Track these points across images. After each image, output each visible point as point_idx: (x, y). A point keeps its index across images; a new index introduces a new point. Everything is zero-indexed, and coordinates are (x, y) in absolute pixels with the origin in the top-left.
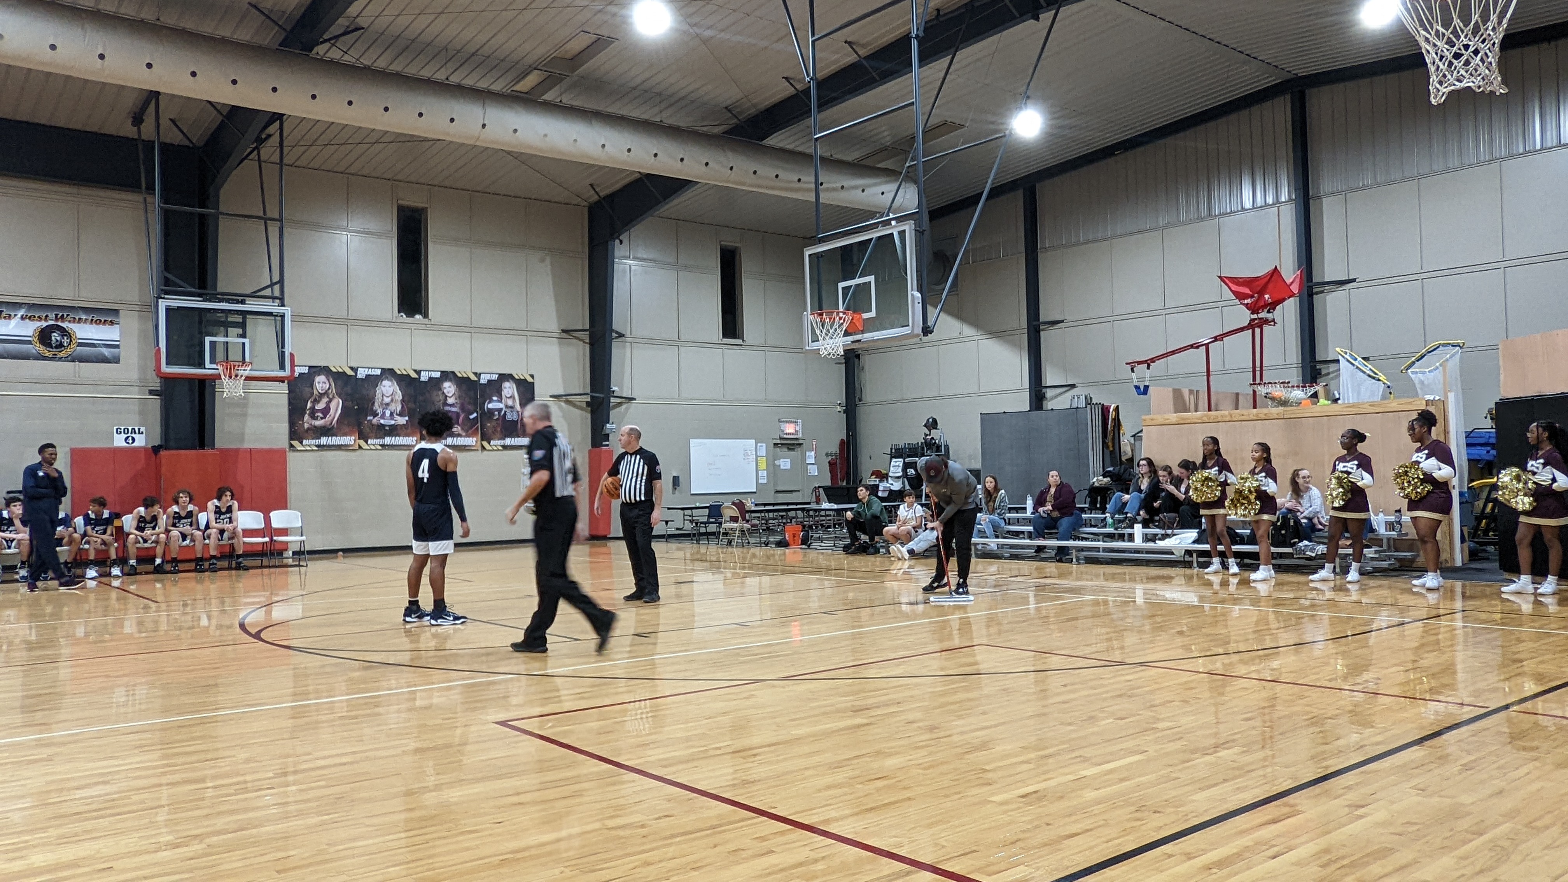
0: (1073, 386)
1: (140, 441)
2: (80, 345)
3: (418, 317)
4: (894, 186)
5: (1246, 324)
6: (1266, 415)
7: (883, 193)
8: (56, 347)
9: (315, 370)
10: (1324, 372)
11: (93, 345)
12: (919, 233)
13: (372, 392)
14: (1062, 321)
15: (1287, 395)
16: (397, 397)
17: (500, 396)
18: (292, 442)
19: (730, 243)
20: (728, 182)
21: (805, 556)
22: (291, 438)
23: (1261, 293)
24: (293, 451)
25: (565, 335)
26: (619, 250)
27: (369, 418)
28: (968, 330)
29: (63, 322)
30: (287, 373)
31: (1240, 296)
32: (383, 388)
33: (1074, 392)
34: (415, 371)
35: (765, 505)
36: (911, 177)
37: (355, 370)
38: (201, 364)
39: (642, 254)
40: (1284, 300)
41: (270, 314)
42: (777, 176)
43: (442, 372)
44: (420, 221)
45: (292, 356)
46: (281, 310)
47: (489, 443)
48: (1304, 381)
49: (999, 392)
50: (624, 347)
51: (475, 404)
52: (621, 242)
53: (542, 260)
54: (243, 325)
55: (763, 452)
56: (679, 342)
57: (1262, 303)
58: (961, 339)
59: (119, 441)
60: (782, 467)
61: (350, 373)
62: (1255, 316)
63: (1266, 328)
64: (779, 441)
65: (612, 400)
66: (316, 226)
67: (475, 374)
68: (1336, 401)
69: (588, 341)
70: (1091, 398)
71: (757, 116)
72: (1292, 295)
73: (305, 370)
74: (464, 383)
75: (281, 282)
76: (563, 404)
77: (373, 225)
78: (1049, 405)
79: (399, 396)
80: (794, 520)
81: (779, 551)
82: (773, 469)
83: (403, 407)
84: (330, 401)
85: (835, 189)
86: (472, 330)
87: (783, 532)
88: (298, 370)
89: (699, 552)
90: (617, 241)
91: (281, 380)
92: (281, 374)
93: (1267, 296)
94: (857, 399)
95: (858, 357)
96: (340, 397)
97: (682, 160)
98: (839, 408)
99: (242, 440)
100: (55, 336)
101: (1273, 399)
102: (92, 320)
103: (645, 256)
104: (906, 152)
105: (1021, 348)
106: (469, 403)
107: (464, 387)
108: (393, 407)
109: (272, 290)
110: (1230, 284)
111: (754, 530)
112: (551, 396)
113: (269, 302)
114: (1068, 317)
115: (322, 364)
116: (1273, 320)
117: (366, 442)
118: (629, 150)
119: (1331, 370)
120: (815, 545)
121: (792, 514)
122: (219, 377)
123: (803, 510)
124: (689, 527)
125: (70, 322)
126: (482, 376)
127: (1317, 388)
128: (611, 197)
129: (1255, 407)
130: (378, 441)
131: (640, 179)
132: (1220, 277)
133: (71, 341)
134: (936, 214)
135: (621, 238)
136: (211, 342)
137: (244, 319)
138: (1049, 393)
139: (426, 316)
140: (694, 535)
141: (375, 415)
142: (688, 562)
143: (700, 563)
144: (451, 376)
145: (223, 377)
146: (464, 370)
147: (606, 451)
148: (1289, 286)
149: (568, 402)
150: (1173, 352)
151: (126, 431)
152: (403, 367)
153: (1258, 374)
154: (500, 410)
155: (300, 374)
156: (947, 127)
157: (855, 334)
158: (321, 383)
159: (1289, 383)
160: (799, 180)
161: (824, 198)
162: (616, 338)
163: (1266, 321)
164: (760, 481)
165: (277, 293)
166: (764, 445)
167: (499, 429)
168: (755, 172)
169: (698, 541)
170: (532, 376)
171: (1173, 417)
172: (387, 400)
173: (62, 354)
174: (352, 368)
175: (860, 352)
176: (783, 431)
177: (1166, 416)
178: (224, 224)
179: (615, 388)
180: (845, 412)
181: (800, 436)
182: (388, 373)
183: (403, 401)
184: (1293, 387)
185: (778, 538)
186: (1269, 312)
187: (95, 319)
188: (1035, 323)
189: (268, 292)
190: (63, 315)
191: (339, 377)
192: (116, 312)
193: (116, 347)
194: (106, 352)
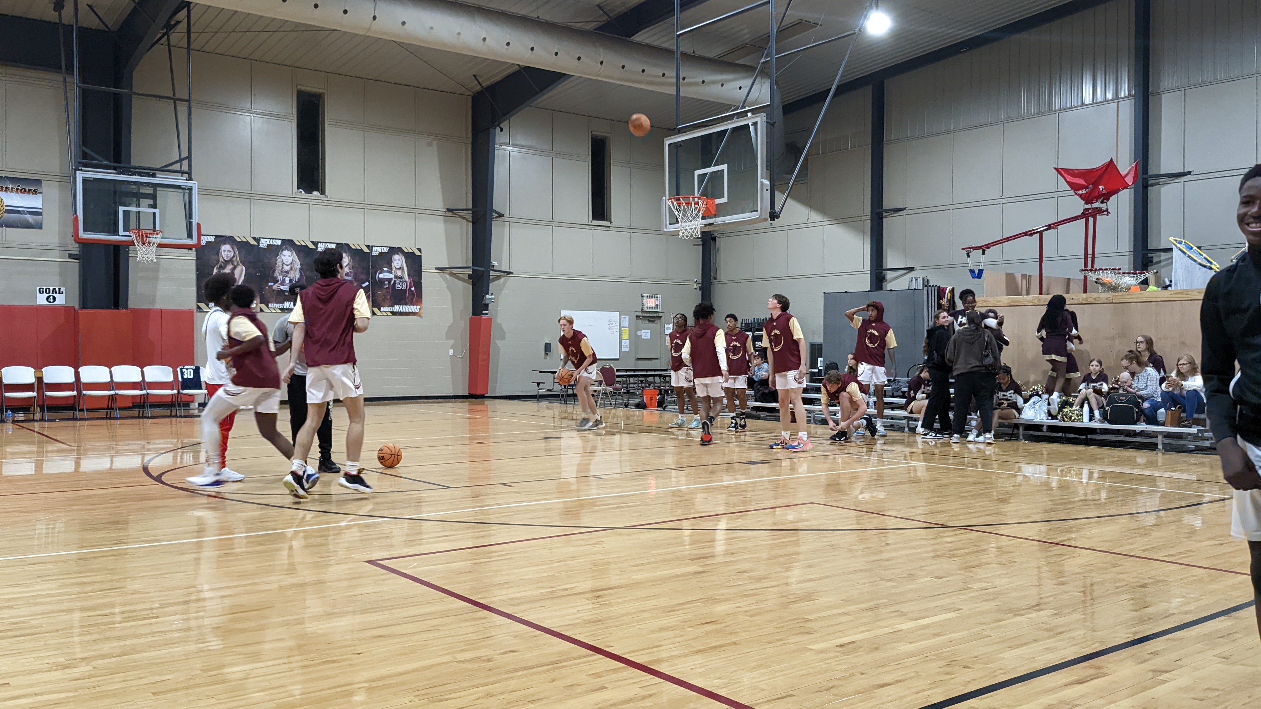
0: (912, 269)
1: (60, 300)
2: (8, 211)
3: (315, 193)
4: (750, 81)
5: (1080, 214)
6: (1095, 299)
7: (740, 88)
9: (221, 240)
10: (1155, 260)
11: (18, 212)
12: (770, 125)
13: (273, 259)
14: (904, 209)
15: (1118, 281)
16: (296, 266)
17: (390, 267)
18: (199, 304)
19: (600, 133)
20: (598, 76)
21: (661, 417)
22: (199, 301)
23: (1096, 184)
24: (200, 312)
25: (450, 214)
26: (500, 137)
27: (270, 284)
28: (816, 217)
30: (194, 241)
31: (1074, 187)
32: (283, 258)
33: (912, 274)
34: (313, 242)
35: (627, 370)
36: (764, 72)
37: (257, 240)
38: (116, 232)
39: (520, 141)
40: (1116, 192)
41: (179, 187)
42: (643, 71)
43: (337, 244)
44: (318, 105)
45: (199, 226)
46: (189, 183)
47: (380, 310)
48: (1135, 269)
49: (841, 274)
50: (504, 226)
51: (368, 274)
52: (501, 130)
53: (430, 145)
54: (154, 197)
55: (626, 323)
56: (552, 222)
57: (1097, 194)
58: (808, 224)
59: (41, 300)
60: (643, 337)
61: (253, 242)
62: (1089, 206)
63: (1099, 217)
64: (640, 314)
65: (492, 273)
66: (224, 108)
67: (368, 246)
68: (1166, 287)
69: (470, 219)
70: (928, 281)
71: (626, 14)
72: (1126, 186)
73: (212, 239)
74: (357, 254)
75: (189, 158)
76: (447, 276)
77: (274, 107)
78: (889, 286)
79: (298, 264)
80: (652, 385)
81: (638, 412)
82: (635, 339)
83: (301, 275)
84: (235, 268)
85: (696, 84)
86: (364, 206)
87: (641, 396)
88: (205, 240)
89: (566, 411)
90: (498, 129)
91: (189, 247)
92: (189, 242)
93: (1101, 187)
94: (712, 278)
95: (714, 239)
96: (243, 265)
97: (556, 54)
98: (695, 286)
99: (153, 302)
101: (1103, 284)
102: (18, 189)
103: (523, 143)
104: (763, 49)
105: (863, 232)
106: (362, 273)
107: (358, 258)
108: (291, 275)
109: (181, 165)
110: (1066, 175)
111: (616, 394)
112: (437, 269)
113: (178, 176)
114: (909, 205)
115: (228, 234)
116: (1107, 210)
117: (267, 306)
118: (508, 44)
119: (1162, 258)
120: (670, 408)
121: (650, 379)
122: (132, 243)
123: (660, 376)
124: (558, 388)
126: (374, 249)
127: (1148, 275)
128: (493, 88)
129: (1085, 292)
130: (278, 305)
131: (520, 71)
132: (1056, 169)
134: (789, 109)
135: (501, 125)
136: (124, 211)
137: (155, 191)
138: (889, 275)
139: (323, 192)
140: (563, 396)
141: (276, 281)
142: (556, 420)
143: (566, 421)
144: (346, 248)
145: (136, 243)
146: (357, 242)
147: (484, 319)
148: (1123, 178)
149: (451, 274)
150: (1008, 239)
151: (47, 291)
152: (302, 238)
153: (1090, 261)
154: (390, 280)
155: (207, 243)
156: (801, 25)
157: (709, 218)
158: (226, 251)
159: (1120, 269)
160: (664, 75)
161: (685, 92)
162: (496, 217)
163: (1099, 211)
164: (623, 349)
165: (185, 168)
166: (627, 317)
167: (389, 297)
168: (623, 67)
169: (566, 402)
170: (420, 250)
171: (1005, 300)
172: (287, 268)
174: (254, 238)
175: (716, 235)
176: (644, 305)
177: (999, 298)
178: (136, 103)
179: (494, 263)
180: (701, 289)
181: (659, 309)
182: (288, 244)
183: (301, 269)
184: (1124, 273)
185: (637, 400)
186: (1102, 202)
187: (20, 188)
188: (878, 210)
189: (177, 167)
191: (243, 246)
192: (39, 182)
193: (40, 214)
194: (30, 218)
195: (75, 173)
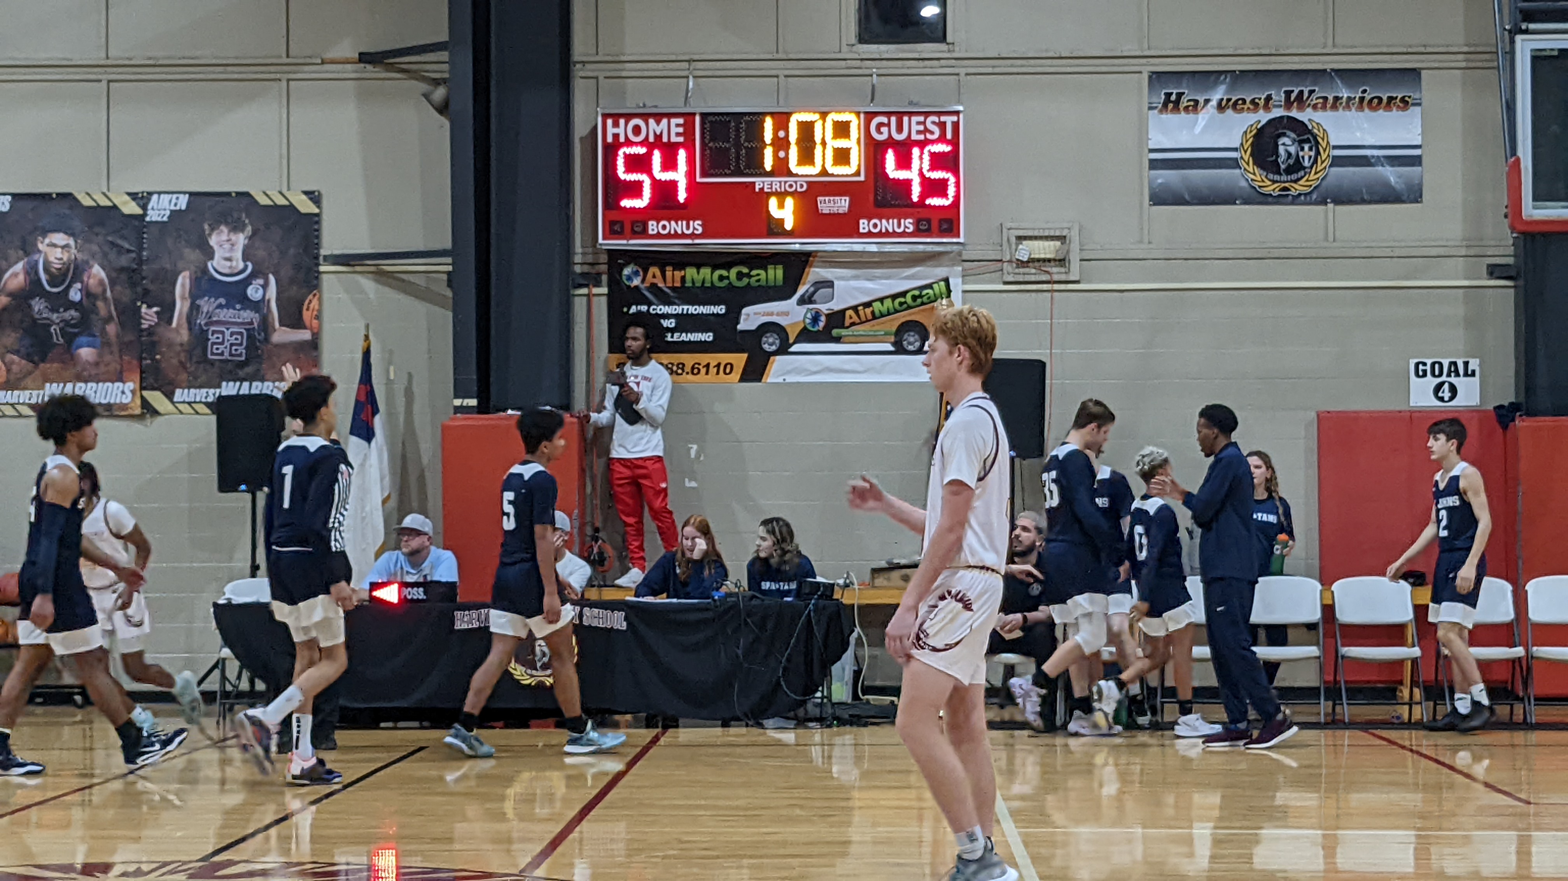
1: (1467, 394)
2: (1338, 162)
8: (1289, 171)
11: (1364, 161)
29: (1301, 108)
59: (1421, 394)
100: (1287, 145)
102: (1362, 99)
125: (1315, 107)
133: (1318, 153)
151: (1436, 369)
173: (1299, 188)
187: (1368, 97)
190: (1301, 92)
192: (1413, 75)
193: (1416, 161)
194: (1391, 175)
195: (1512, 42)
